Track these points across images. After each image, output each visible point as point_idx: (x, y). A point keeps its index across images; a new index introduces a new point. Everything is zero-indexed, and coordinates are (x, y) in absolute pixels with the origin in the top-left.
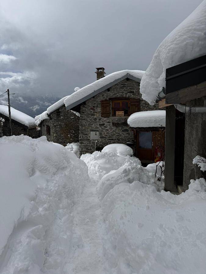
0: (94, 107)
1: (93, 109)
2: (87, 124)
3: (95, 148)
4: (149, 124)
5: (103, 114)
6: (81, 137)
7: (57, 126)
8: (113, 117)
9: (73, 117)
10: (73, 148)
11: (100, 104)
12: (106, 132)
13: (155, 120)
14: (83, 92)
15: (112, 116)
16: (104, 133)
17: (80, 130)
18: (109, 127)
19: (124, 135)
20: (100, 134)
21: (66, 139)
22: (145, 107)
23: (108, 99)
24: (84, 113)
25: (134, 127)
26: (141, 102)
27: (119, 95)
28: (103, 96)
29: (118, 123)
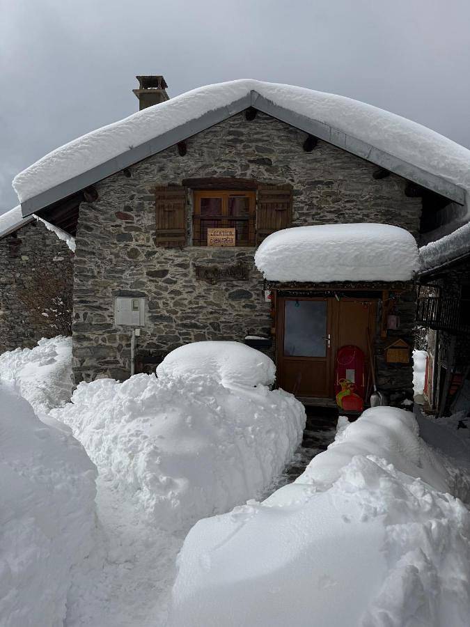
0: (128, 209)
1: (126, 217)
2: (103, 271)
3: (132, 356)
4: (333, 269)
5: (163, 235)
6: (77, 316)
7: (8, 286)
8: (196, 248)
9: (61, 259)
10: (55, 354)
11: (149, 199)
12: (173, 298)
13: (356, 256)
14: (88, 148)
15: (194, 245)
16: (164, 303)
17: (76, 291)
18: (181, 282)
19: (235, 311)
20: (152, 306)
21: (38, 326)
22: (307, 215)
23: (179, 182)
24: (92, 229)
25: (278, 282)
26: (295, 197)
27: (219, 171)
28: (161, 169)
29: (216, 270)
